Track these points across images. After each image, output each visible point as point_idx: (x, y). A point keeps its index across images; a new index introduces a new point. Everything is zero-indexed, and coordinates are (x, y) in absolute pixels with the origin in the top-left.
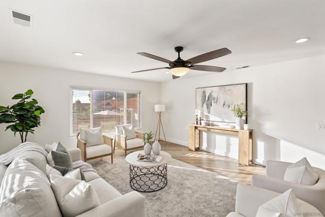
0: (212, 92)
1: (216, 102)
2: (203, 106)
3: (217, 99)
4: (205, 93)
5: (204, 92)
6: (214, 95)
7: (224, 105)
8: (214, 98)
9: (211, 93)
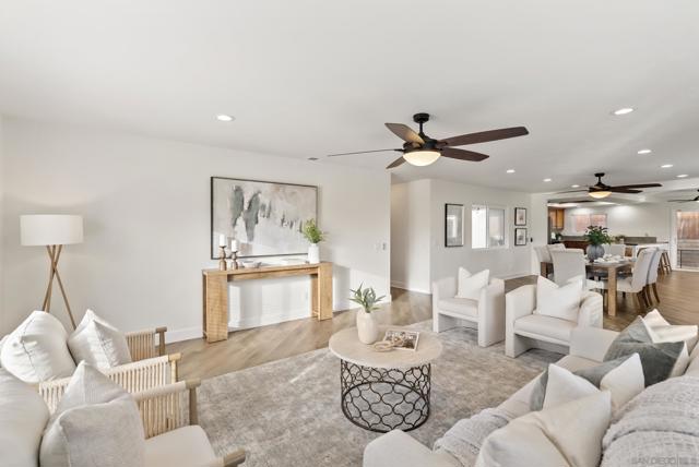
0: (259, 192)
1: (268, 216)
2: (235, 224)
3: (270, 207)
4: (242, 194)
5: (238, 190)
6: (264, 199)
7: (283, 221)
8: (264, 207)
9: (255, 195)
